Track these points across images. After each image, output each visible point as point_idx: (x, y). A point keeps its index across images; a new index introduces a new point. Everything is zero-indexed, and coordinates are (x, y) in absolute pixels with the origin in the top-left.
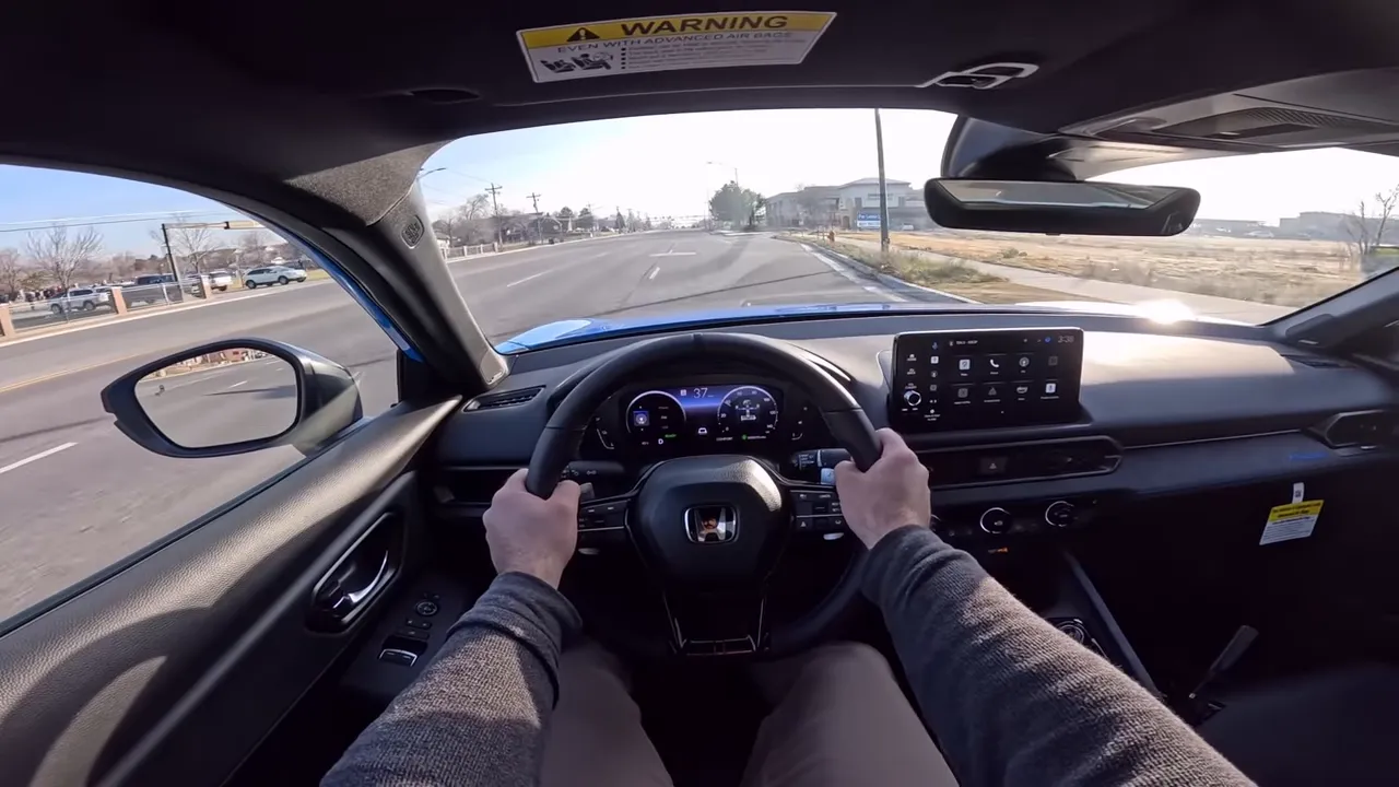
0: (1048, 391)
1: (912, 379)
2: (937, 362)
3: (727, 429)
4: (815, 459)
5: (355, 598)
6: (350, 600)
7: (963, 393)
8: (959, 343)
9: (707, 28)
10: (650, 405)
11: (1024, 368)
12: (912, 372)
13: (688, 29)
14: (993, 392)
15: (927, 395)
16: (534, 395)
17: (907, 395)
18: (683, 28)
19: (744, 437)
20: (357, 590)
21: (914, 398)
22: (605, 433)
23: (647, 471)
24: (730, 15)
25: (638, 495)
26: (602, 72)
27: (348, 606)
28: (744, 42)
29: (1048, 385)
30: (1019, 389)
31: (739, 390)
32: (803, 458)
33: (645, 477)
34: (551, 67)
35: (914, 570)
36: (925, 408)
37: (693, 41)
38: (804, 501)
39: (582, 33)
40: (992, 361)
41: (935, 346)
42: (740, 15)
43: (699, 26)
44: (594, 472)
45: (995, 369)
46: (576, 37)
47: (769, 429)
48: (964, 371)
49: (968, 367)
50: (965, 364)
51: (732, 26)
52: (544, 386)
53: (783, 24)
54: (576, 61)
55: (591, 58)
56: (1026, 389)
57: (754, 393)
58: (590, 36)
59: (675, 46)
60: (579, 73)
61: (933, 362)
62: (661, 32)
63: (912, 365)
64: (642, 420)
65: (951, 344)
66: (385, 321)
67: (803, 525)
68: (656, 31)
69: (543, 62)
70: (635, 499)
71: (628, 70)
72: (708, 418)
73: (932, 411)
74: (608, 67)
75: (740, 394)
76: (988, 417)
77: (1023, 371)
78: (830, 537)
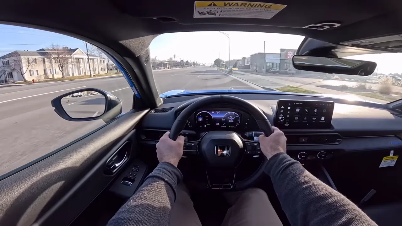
0: (322, 119)
1: (282, 113)
2: (290, 109)
3: (225, 124)
4: (252, 133)
5: (117, 165)
6: (116, 166)
7: (297, 118)
8: (297, 104)
9: (248, 6)
10: (203, 115)
11: (316, 112)
12: (282, 111)
13: (243, 6)
14: (305, 119)
15: (286, 118)
16: (171, 110)
17: (280, 118)
18: (241, 6)
19: (230, 127)
20: (117, 163)
21: (282, 119)
22: (190, 122)
23: (203, 134)
24: (256, 3)
25: (201, 141)
26: (213, 16)
27: (115, 167)
28: (257, 11)
29: (322, 118)
30: (313, 118)
31: (229, 113)
32: (249, 134)
33: (203, 136)
34: (200, 13)
35: (283, 165)
36: (285, 122)
37: (242, 10)
38: (249, 146)
39: (213, 4)
40: (306, 110)
41: (290, 104)
42: (259, 3)
43: (246, 5)
44: (188, 133)
45: (307, 112)
46: (210, 5)
47: (237, 125)
48: (298, 112)
49: (299, 111)
50: (298, 110)
51: (255, 6)
52: (174, 108)
53: (270, 7)
54: (207, 12)
55: (212, 12)
56: (315, 118)
57: (233, 114)
58: (215, 5)
59: (237, 10)
60: (207, 16)
61: (289, 109)
62: (235, 6)
63: (282, 109)
64: (200, 119)
65: (294, 104)
66: (132, 85)
67: (249, 152)
68: (233, 6)
69: (198, 12)
70: (200, 142)
71: (220, 17)
72: (220, 120)
73: (287, 123)
74: (215, 15)
75: (229, 114)
76: (303, 126)
77: (315, 113)
78: (255, 156)
